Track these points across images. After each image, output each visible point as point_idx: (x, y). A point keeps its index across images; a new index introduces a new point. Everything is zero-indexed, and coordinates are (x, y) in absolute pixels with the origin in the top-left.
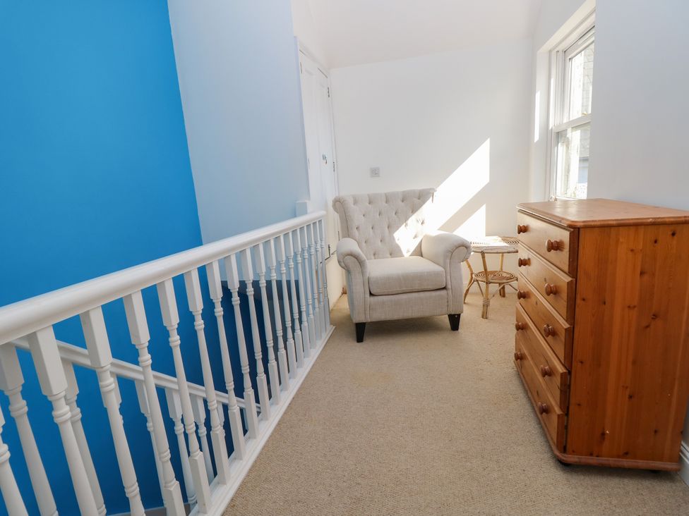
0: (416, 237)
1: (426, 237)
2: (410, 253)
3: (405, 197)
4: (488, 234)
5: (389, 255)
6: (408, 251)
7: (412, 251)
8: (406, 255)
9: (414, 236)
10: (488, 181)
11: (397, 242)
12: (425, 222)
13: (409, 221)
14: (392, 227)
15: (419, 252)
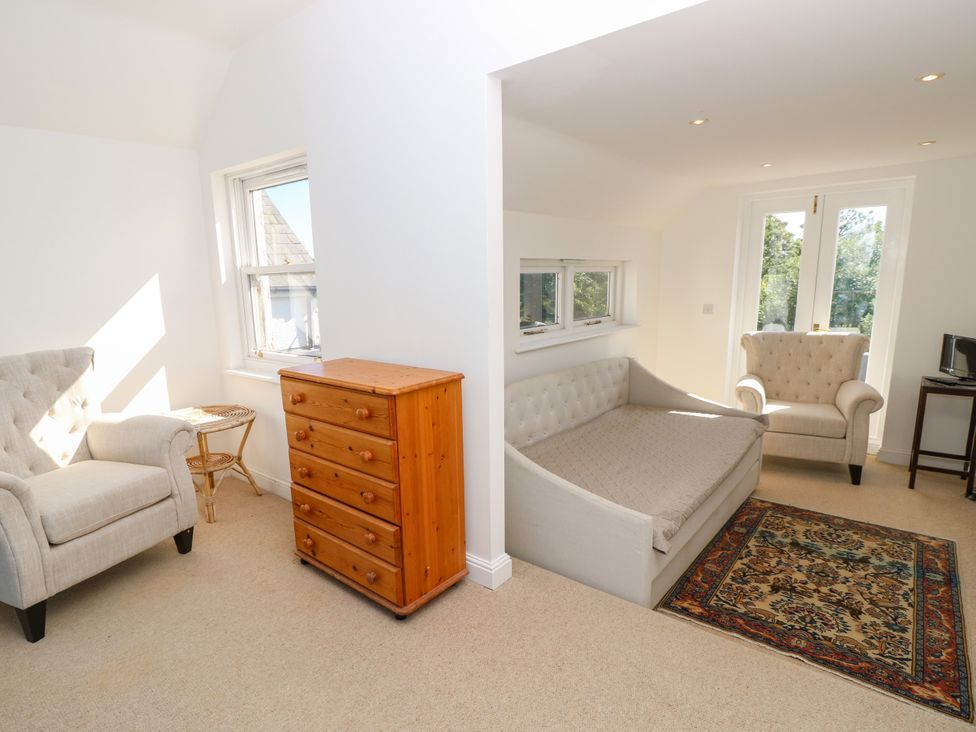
0: (74, 429)
1: (93, 426)
2: (70, 458)
3: (37, 364)
4: (174, 408)
5: (28, 472)
6: (65, 456)
7: (72, 453)
8: (63, 464)
9: (70, 429)
10: (163, 333)
11: (40, 445)
12: (89, 401)
13: (57, 406)
14: (22, 422)
15: (87, 453)
